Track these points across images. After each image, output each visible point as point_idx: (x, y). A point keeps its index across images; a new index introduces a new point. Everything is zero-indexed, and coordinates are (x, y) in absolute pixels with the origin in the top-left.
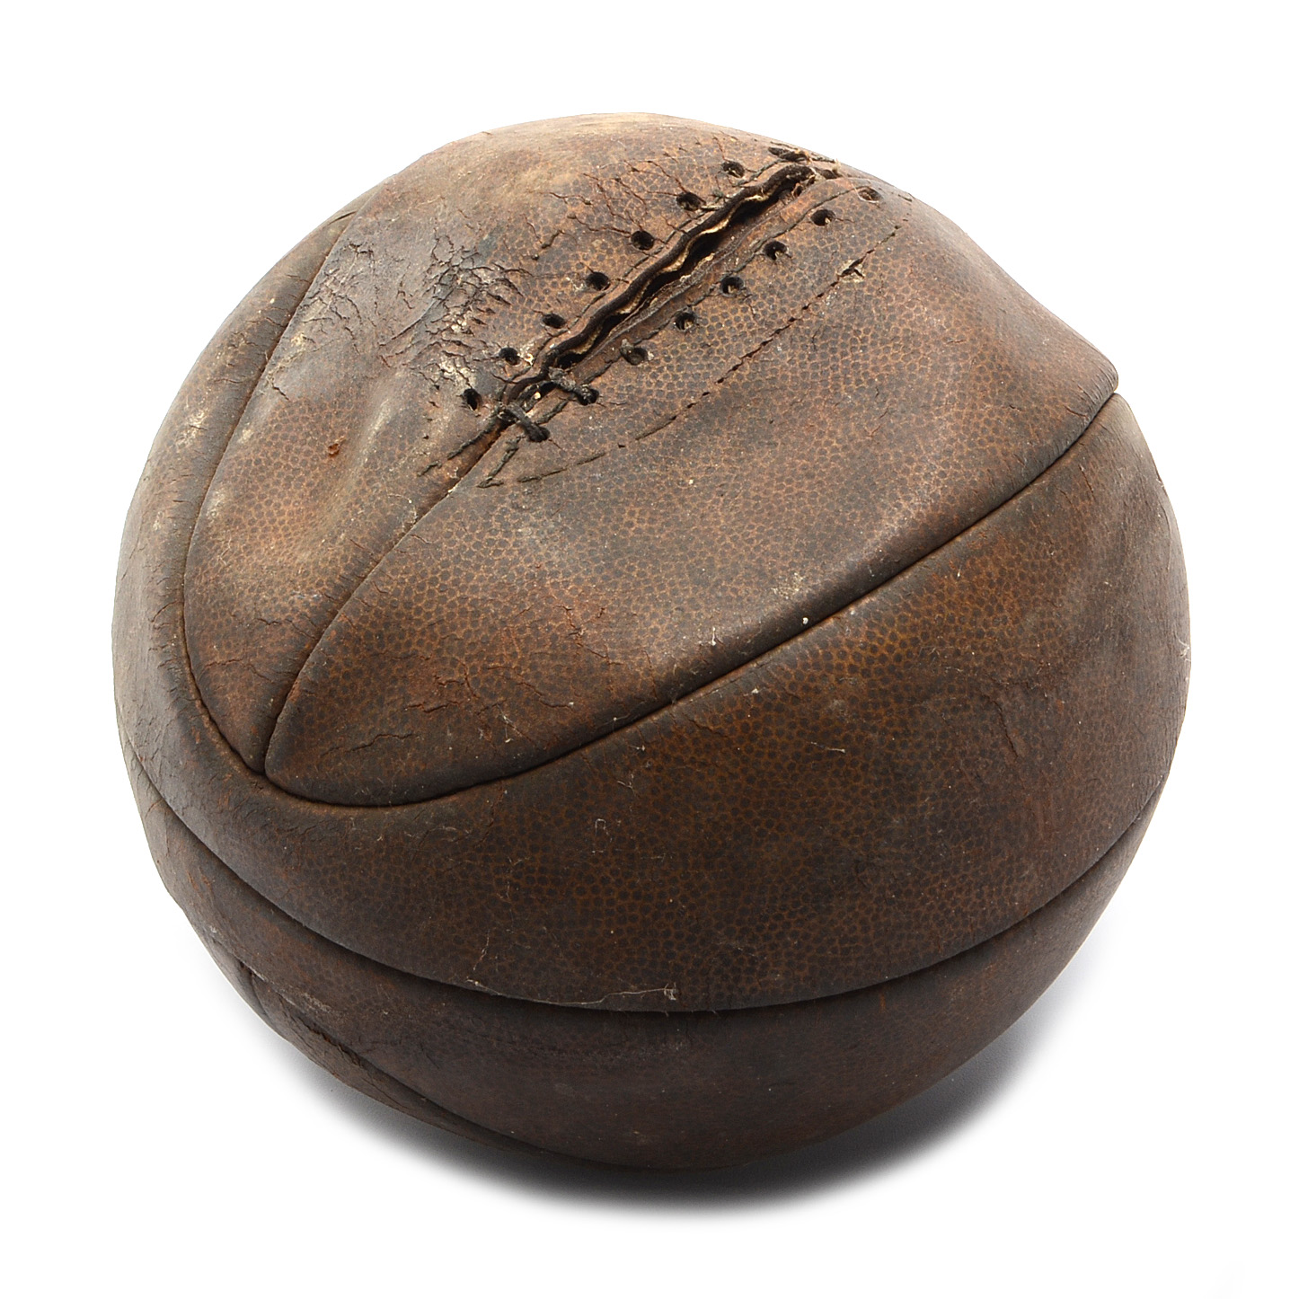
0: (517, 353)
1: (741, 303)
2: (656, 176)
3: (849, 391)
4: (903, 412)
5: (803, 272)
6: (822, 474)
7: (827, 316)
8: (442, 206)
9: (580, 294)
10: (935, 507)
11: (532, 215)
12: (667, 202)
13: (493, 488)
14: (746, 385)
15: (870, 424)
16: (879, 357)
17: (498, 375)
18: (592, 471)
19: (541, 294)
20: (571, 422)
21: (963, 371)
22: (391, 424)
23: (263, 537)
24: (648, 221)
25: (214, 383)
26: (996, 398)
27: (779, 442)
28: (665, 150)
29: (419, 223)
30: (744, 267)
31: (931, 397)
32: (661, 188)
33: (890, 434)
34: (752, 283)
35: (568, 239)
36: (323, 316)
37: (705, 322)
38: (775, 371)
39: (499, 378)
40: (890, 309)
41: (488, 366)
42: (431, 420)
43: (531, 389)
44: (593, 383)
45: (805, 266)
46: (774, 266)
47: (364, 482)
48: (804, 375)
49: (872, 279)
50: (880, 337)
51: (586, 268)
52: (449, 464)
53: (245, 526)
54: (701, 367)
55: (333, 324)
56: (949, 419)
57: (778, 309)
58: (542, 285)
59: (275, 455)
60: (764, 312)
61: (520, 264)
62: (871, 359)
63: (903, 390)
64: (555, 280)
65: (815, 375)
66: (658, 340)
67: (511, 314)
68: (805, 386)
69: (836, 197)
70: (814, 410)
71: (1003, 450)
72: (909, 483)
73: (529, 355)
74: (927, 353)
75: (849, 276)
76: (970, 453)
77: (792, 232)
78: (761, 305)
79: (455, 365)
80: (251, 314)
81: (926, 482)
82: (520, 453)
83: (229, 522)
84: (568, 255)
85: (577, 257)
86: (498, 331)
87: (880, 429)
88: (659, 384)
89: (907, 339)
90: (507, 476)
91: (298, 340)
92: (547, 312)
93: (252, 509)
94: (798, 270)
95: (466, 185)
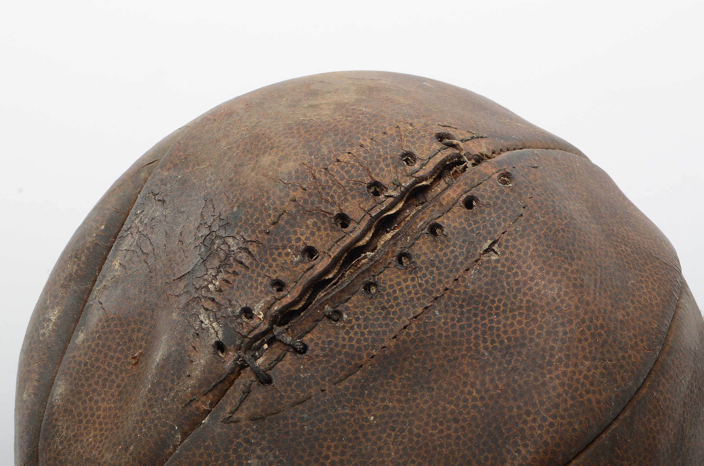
0: (252, 311)
1: (411, 274)
2: (353, 166)
3: (486, 348)
4: (524, 370)
5: (455, 249)
6: (464, 420)
7: (471, 287)
8: (210, 172)
9: (297, 263)
10: (546, 453)
11: (265, 197)
12: (360, 189)
13: (232, 425)
14: (412, 341)
15: (500, 379)
16: (509, 322)
17: (238, 330)
18: (302, 412)
19: (271, 261)
20: (288, 370)
21: (569, 335)
22: (166, 359)
23: (86, 428)
24: (346, 204)
25: (64, 287)
26: (593, 355)
27: (435, 387)
28: (361, 141)
29: (195, 183)
30: (413, 244)
31: (545, 358)
32: (356, 177)
33: (514, 389)
34: (419, 257)
35: (290, 217)
36: (132, 249)
37: (385, 289)
38: (433, 330)
39: (239, 333)
40: (517, 283)
41: (232, 322)
42: (192, 362)
43: (261, 342)
44: (304, 338)
45: (456, 244)
46: (435, 243)
47: (147, 406)
48: (454, 334)
49: (505, 256)
50: (509, 306)
51: (302, 242)
52: (203, 399)
53: (75, 417)
54: (381, 326)
55: (138, 256)
56: (558, 377)
57: (437, 280)
58: (272, 254)
59: (97, 360)
60: (427, 282)
61: (257, 236)
62: (502, 323)
63: (524, 351)
64: (280, 251)
65: (462, 335)
66: (350, 303)
67: (250, 276)
68: (454, 343)
69: (481, 183)
70: (461, 364)
71: (596, 399)
72: (528, 433)
73: (261, 313)
74: (543, 320)
75: (488, 254)
76: (572, 406)
77: (449, 214)
78: (424, 275)
79: (209, 319)
80: (90, 235)
81: (539, 432)
82: (252, 396)
83: (65, 411)
84: (289, 231)
85: (295, 233)
86: (240, 291)
87: (508, 385)
88: (351, 339)
89: (528, 309)
90: (241, 415)
91: (116, 264)
92: (274, 277)
93: (80, 403)
94: (452, 248)
95: (226, 158)
